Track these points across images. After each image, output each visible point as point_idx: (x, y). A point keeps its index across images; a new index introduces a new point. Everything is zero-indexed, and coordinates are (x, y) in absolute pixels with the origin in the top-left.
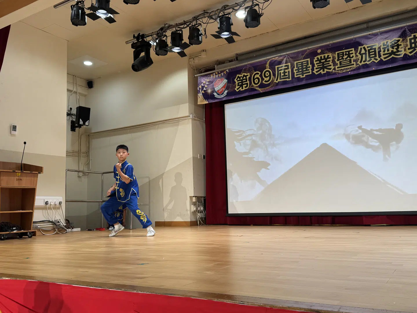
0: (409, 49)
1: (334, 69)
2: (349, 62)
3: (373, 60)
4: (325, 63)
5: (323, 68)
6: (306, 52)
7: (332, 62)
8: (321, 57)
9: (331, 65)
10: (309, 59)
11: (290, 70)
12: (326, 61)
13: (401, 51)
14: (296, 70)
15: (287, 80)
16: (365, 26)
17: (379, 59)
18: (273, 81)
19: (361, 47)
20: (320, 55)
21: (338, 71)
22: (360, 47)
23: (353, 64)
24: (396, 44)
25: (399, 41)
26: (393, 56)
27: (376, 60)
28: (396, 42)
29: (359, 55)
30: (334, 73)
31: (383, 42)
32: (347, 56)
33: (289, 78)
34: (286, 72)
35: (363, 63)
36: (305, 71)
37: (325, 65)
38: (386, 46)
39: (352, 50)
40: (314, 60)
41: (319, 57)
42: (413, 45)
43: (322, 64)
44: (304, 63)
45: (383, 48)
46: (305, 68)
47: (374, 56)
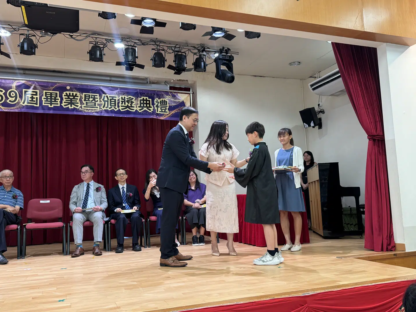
0: (139, 107)
1: (81, 107)
2: (94, 105)
3: (113, 108)
4: (73, 100)
5: (71, 104)
6: (55, 85)
7: (80, 101)
8: (70, 94)
9: (78, 103)
10: (58, 92)
11: (38, 96)
12: (74, 98)
13: (134, 107)
14: (44, 98)
15: (35, 105)
16: (109, 78)
17: (118, 109)
18: (18, 103)
19: (105, 95)
20: (68, 91)
21: (84, 110)
22: (103, 95)
23: (97, 108)
24: (131, 101)
25: (133, 99)
26: (128, 109)
27: (116, 109)
28: (131, 99)
29: (102, 101)
30: (81, 110)
31: (122, 96)
32: (92, 99)
33: (36, 104)
34: (34, 98)
35: (105, 108)
36: (53, 101)
37: (73, 102)
38: (123, 100)
39: (97, 96)
40: (63, 95)
41: (68, 92)
42: (142, 105)
43: (70, 100)
44: (53, 94)
45: (121, 101)
46: (53, 99)
47: (114, 105)
